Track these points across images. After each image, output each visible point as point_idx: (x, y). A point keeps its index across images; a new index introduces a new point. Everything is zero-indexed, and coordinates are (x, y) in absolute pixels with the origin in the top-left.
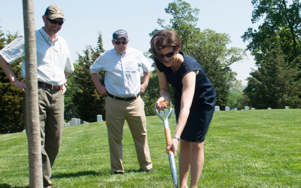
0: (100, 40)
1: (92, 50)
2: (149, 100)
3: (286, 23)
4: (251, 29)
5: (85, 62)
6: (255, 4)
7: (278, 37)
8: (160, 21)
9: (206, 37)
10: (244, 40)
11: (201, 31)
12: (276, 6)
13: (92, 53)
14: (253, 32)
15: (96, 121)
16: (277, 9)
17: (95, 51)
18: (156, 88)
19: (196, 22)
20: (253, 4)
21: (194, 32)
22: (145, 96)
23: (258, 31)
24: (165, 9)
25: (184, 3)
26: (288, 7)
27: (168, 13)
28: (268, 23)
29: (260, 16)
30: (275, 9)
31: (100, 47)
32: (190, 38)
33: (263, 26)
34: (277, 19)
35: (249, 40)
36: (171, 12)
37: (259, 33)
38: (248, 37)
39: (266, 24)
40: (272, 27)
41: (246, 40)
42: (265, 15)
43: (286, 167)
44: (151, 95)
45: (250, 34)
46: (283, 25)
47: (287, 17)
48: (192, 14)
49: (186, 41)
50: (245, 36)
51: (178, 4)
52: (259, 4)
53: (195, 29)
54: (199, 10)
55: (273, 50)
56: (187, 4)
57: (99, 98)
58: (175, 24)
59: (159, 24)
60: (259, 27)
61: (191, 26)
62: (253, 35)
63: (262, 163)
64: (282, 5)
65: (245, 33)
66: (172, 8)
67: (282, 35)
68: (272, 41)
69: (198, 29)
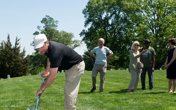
0: (8, 38)
1: (4, 42)
2: (34, 67)
3: (102, 27)
4: (84, 30)
5: (1, 48)
6: (86, 18)
7: (98, 34)
8: (38, 27)
9: (62, 35)
10: (81, 36)
11: (59, 32)
12: (97, 18)
13: (4, 44)
14: (85, 32)
15: (7, 78)
16: (97, 20)
17: (6, 43)
18: (37, 61)
19: (56, 27)
20: (85, 18)
21: (56, 32)
22: (32, 65)
23: (88, 31)
24: (41, 21)
25: (50, 18)
26: (103, 18)
27: (43, 23)
28: (93, 27)
29: (88, 23)
30: (96, 20)
31: (9, 41)
32: (53, 36)
33: (90, 29)
34: (97, 25)
35: (83, 36)
36: (44, 22)
37: (88, 32)
38: (83, 34)
39: (92, 27)
40: (95, 29)
41: (82, 36)
42: (91, 23)
43: (100, 99)
44: (34, 64)
45: (84, 33)
46: (100, 28)
47: (102, 24)
48: (55, 23)
49: (52, 37)
50: (81, 34)
51: (47, 18)
52: (88, 17)
53: (56, 31)
54: (58, 22)
55: (95, 41)
56: (52, 19)
57: (8, 67)
58: (46, 28)
59: (38, 29)
60: (88, 29)
61: (54, 29)
62: (85, 33)
63: (89, 97)
64: (100, 18)
65: (81, 32)
66: (44, 21)
67: (100, 33)
68: (95, 36)
69: (58, 31)
